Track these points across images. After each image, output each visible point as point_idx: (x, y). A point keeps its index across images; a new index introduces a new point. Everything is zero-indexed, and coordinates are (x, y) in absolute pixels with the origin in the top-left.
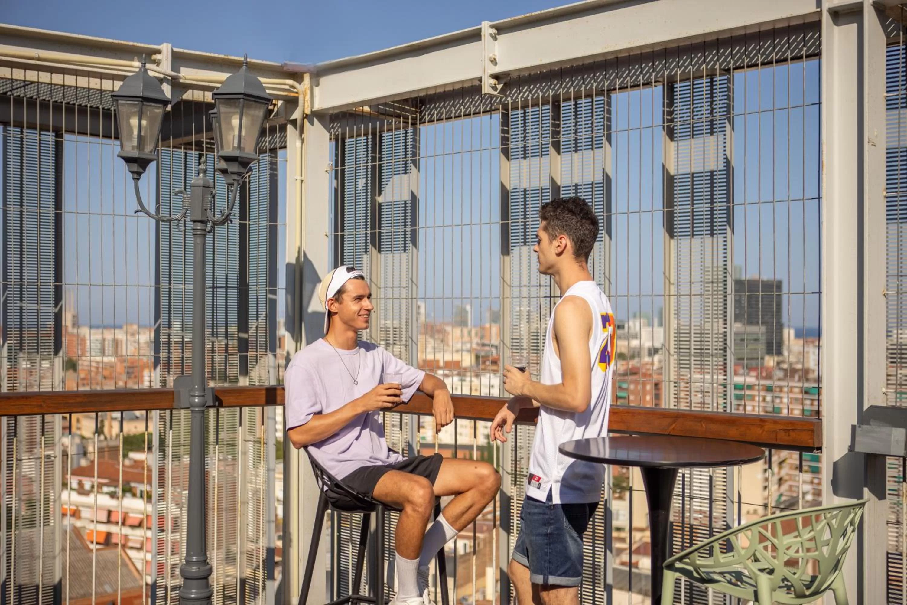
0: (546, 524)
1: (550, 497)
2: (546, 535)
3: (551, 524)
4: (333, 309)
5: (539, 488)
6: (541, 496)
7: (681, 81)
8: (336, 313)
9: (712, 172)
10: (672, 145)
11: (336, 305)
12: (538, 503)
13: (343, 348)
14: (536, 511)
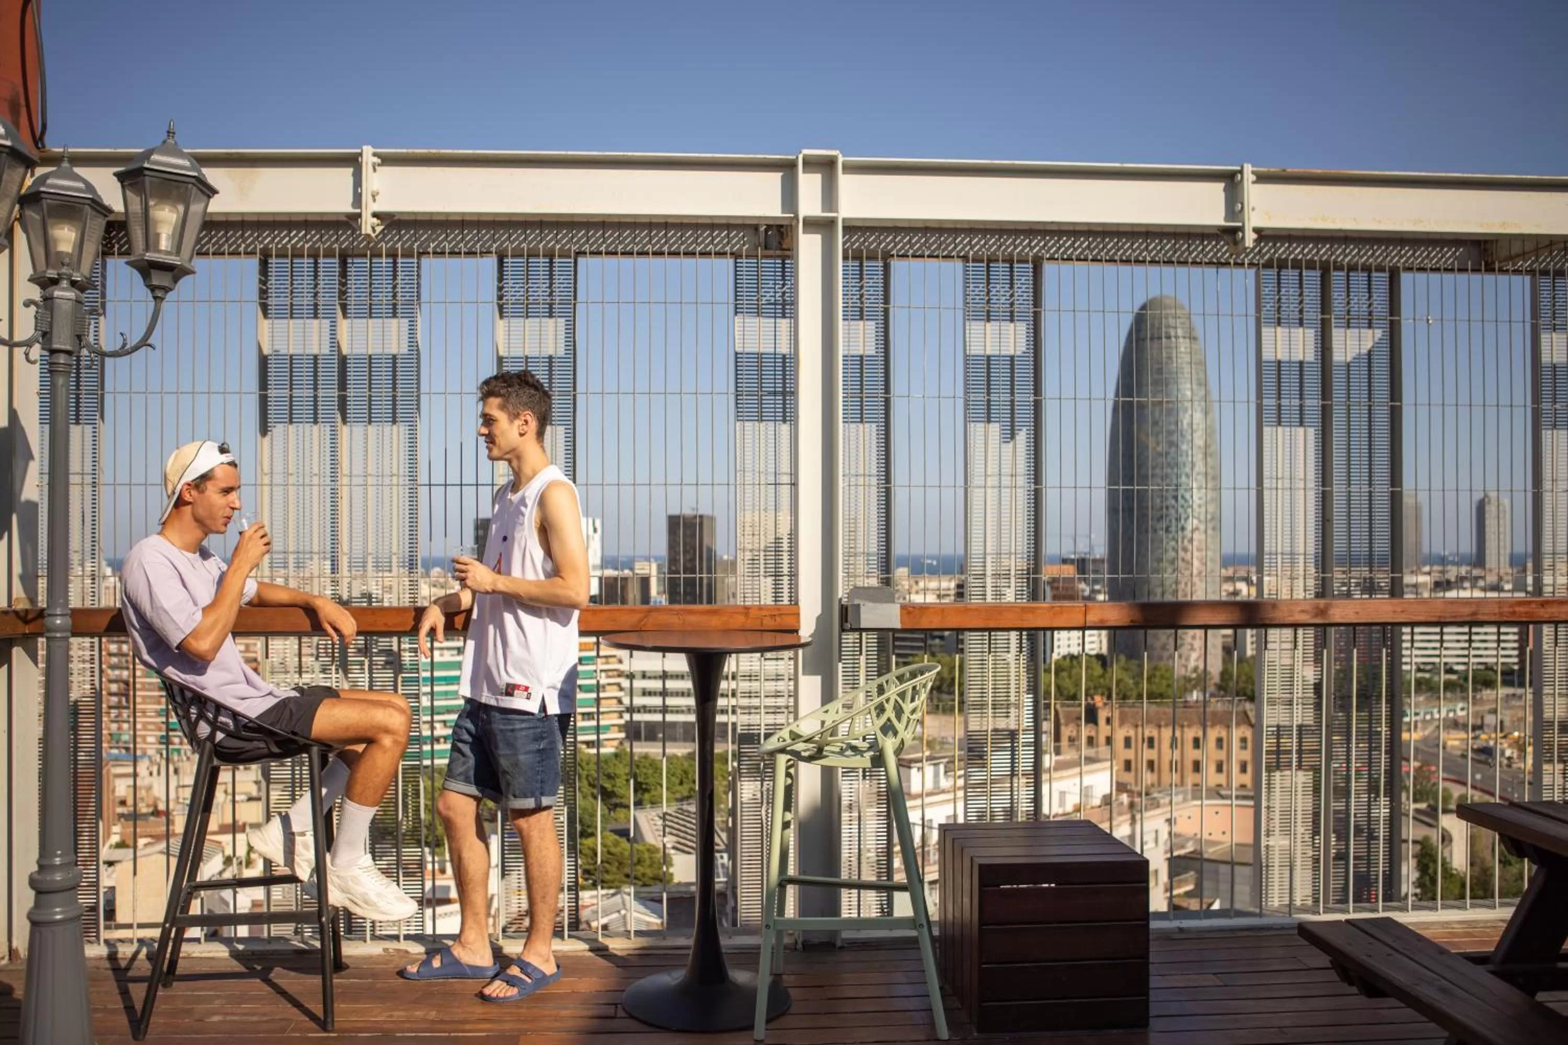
0: (538, 738)
1: (543, 708)
2: (539, 751)
3: (543, 738)
4: (187, 497)
5: (528, 698)
6: (533, 707)
7: (513, 256)
8: (189, 503)
9: (550, 357)
10: (501, 324)
11: (194, 493)
12: (526, 717)
13: (188, 550)
14: (523, 725)
